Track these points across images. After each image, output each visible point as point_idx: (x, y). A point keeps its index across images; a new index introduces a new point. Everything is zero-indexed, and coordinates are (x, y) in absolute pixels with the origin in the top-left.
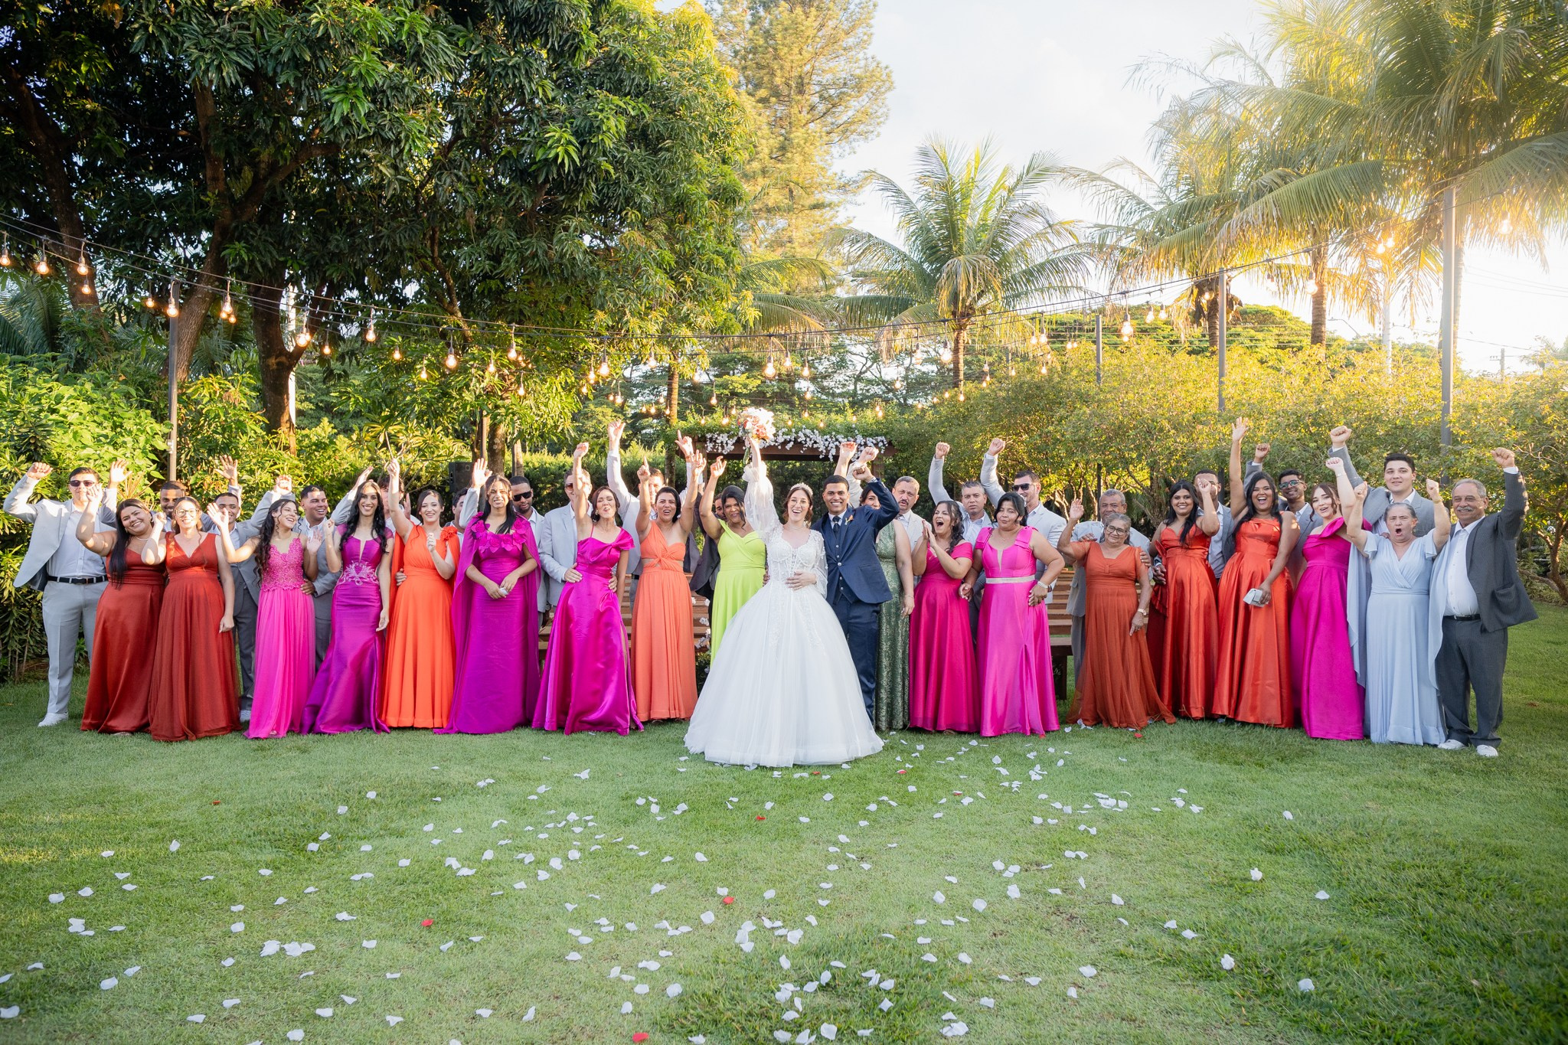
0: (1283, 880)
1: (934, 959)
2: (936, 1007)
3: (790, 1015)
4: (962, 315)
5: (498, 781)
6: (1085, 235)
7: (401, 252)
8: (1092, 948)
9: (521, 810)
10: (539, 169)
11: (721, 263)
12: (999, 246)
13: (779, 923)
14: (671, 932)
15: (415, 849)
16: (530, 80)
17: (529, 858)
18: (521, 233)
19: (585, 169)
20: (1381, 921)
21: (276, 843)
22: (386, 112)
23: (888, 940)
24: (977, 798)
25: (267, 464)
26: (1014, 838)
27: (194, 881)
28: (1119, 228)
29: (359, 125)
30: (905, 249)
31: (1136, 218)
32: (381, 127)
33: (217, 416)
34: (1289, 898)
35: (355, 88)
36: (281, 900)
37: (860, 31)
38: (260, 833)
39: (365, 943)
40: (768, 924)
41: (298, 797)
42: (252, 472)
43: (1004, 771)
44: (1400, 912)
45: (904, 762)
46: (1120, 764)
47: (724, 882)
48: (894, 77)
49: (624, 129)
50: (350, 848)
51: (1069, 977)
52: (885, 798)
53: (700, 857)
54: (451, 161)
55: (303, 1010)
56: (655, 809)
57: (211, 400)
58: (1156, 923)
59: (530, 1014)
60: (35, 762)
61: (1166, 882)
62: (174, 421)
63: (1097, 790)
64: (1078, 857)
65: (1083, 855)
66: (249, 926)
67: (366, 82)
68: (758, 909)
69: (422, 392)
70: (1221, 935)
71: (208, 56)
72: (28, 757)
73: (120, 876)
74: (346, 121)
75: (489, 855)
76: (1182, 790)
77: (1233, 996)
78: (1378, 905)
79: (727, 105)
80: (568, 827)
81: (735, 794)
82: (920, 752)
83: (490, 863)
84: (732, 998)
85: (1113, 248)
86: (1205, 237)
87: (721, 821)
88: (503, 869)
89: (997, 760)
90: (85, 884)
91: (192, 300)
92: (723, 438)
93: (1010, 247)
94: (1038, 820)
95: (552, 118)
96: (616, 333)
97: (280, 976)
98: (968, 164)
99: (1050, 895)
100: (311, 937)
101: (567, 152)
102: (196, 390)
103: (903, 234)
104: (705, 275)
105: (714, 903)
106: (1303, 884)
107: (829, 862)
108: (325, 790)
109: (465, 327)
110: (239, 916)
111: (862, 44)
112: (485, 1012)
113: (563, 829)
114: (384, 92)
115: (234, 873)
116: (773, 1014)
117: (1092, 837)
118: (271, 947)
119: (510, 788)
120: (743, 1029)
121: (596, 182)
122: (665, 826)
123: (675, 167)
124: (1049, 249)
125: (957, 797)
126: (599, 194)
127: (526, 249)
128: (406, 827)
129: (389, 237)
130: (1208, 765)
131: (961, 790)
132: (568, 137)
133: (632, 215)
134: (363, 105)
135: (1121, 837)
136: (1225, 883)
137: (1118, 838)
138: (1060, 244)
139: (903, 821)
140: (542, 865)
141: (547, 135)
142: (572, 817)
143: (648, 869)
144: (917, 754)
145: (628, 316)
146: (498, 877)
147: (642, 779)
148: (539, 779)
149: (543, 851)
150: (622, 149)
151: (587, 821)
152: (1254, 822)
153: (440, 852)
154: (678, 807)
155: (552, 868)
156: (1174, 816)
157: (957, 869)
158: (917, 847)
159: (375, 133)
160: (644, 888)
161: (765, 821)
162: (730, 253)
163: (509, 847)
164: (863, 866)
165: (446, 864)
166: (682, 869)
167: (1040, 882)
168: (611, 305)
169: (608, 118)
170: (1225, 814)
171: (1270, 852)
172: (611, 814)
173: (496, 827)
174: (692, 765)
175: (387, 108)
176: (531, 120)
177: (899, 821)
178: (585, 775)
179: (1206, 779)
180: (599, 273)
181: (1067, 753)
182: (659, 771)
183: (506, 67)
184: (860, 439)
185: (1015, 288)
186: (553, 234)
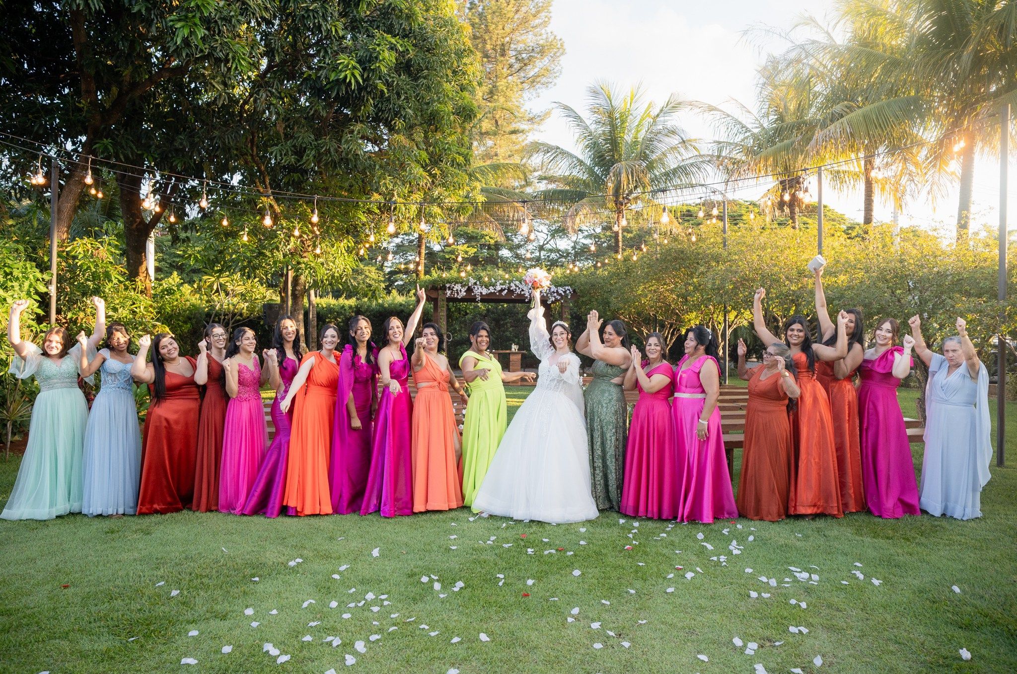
0: (990, 660)
4: (620, 201)
5: (306, 560)
7: (229, 149)
9: (326, 589)
10: (331, 89)
11: (461, 160)
12: (647, 156)
15: (237, 632)
16: (326, 21)
17: (337, 642)
18: (318, 136)
19: (366, 88)
22: (217, 37)
24: (696, 572)
28: (731, 144)
29: (197, 46)
30: (581, 157)
31: (741, 137)
32: (213, 49)
33: (89, 268)
35: (194, 17)
37: (543, 14)
38: (100, 619)
41: (137, 579)
43: (709, 547)
46: (798, 539)
48: (565, 47)
49: (394, 61)
50: (179, 633)
53: (483, 637)
54: (266, 83)
56: (437, 586)
57: (85, 256)
62: (54, 271)
63: (789, 564)
64: (801, 633)
65: (805, 631)
67: (202, 13)
69: (244, 252)
74: (186, 42)
76: (857, 564)
79: (464, 50)
80: (368, 605)
82: (637, 528)
85: (727, 157)
86: (791, 150)
87: (494, 598)
88: (315, 653)
89: (700, 536)
92: (458, 287)
93: (654, 157)
94: (754, 594)
95: (344, 50)
96: (387, 208)
98: (625, 100)
101: (353, 75)
102: (74, 249)
103: (581, 146)
104: (451, 169)
107: (593, 640)
109: (276, 207)
111: (545, 24)
113: (363, 609)
114: (216, 22)
117: (805, 611)
119: (316, 567)
121: (373, 99)
122: (448, 604)
123: (430, 90)
124: (680, 158)
125: (680, 572)
126: (375, 108)
127: (322, 148)
128: (229, 609)
129: (220, 138)
130: (868, 540)
131: (681, 565)
132: (354, 63)
133: (399, 123)
134: (200, 31)
135: (827, 611)
136: (941, 663)
137: (825, 611)
138: (687, 155)
139: (642, 596)
140: (348, 649)
141: (338, 62)
142: (370, 596)
143: (440, 650)
144: (636, 531)
145: (396, 198)
146: (310, 664)
147: (423, 557)
148: (339, 558)
149: (347, 632)
150: (392, 75)
151: (382, 600)
152: (931, 595)
153: (259, 636)
154: (456, 584)
155: (357, 652)
156: (861, 590)
157: (703, 646)
158: (663, 623)
159: (209, 53)
160: (440, 672)
161: (530, 598)
162: (468, 154)
163: (318, 629)
164: (623, 643)
165: (264, 651)
166: (470, 652)
167: (779, 660)
168: (384, 189)
169: (383, 51)
170: (901, 586)
171: (961, 628)
172: (402, 592)
173: (306, 608)
174: (461, 543)
175: (218, 35)
176: (326, 52)
177: (640, 596)
178: (376, 553)
179: (871, 553)
180: (375, 166)
181: (752, 529)
182: (435, 548)
183: (308, 10)
184: (553, 288)
185: (656, 185)
186: (341, 136)
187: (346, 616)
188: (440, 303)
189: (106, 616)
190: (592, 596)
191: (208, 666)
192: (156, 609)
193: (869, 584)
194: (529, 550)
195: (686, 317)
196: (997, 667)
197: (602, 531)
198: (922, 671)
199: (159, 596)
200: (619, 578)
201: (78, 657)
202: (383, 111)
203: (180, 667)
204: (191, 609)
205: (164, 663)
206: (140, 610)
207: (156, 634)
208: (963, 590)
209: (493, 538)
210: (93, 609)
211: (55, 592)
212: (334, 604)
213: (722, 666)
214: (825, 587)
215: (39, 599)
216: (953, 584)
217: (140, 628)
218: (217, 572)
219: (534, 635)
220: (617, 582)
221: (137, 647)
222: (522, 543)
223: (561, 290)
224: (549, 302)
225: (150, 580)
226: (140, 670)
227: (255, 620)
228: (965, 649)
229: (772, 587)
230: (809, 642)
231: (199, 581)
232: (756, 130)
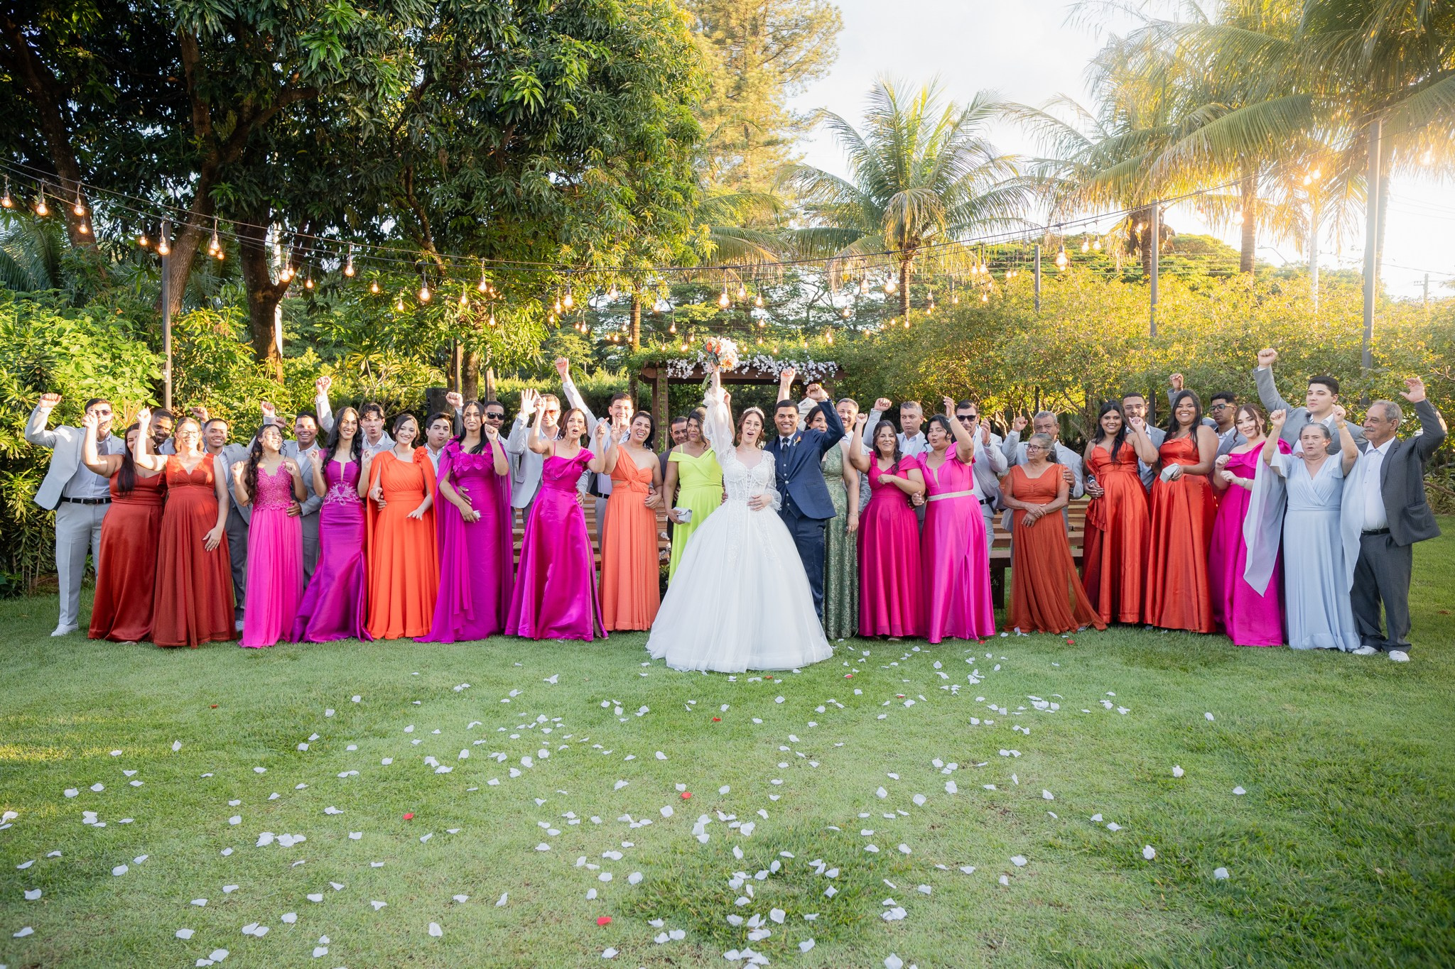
0: (1203, 777)
1: (876, 850)
2: (877, 893)
3: (742, 901)
4: (908, 246)
5: (473, 685)
6: (1026, 168)
7: (378, 191)
8: (1023, 839)
9: (495, 712)
10: (506, 111)
11: (679, 198)
12: (943, 180)
13: (733, 817)
14: (633, 825)
15: (397, 748)
16: (497, 26)
17: (502, 757)
18: (490, 171)
19: (550, 110)
20: (1294, 814)
21: (270, 743)
22: (360, 58)
23: (833, 832)
24: (918, 700)
25: (256, 392)
26: (952, 738)
27: (194, 778)
28: (1057, 162)
29: (335, 71)
30: (855, 184)
31: (1074, 152)
32: (356, 72)
33: (209, 347)
34: (1208, 794)
35: (331, 34)
36: (274, 796)
38: (255, 734)
39: (352, 835)
40: (722, 817)
41: (289, 701)
43: (944, 676)
44: (1312, 806)
45: (851, 667)
46: (1054, 669)
47: (682, 779)
48: (844, 18)
49: (586, 72)
50: (337, 748)
51: (1001, 867)
52: (833, 701)
53: (660, 755)
54: (423, 104)
55: (296, 895)
56: (618, 711)
57: (203, 332)
58: (1083, 817)
59: (503, 900)
60: (49, 669)
61: (1094, 779)
62: (169, 351)
63: (1030, 693)
64: (1012, 755)
65: (1016, 753)
66: (245, 819)
67: (341, 29)
68: (713, 804)
69: (400, 323)
70: (1143, 827)
71: (191, 5)
72: (42, 664)
73: (128, 773)
74: (323, 66)
75: (465, 754)
76: (1111, 693)
77: (1153, 884)
78: (1292, 800)
79: (684, 47)
80: (538, 728)
81: (693, 698)
83: (465, 761)
84: (689, 886)
85: (1052, 181)
86: (1138, 170)
87: (680, 722)
88: (478, 767)
89: (938, 665)
90: (96, 780)
91: (183, 238)
92: (682, 364)
93: (954, 181)
94: (975, 721)
95: (518, 61)
96: (582, 264)
97: (274, 865)
98: (915, 102)
99: (985, 790)
100: (302, 829)
101: (532, 94)
102: (188, 323)
103: (853, 171)
104: (664, 210)
105: (673, 797)
106: (1222, 781)
107: (780, 760)
108: (313, 695)
109: (440, 262)
110: (236, 810)
112: (462, 898)
113: (533, 730)
114: (358, 38)
115: (231, 771)
116: (726, 900)
117: (1026, 737)
118: (266, 839)
119: (484, 692)
120: (699, 914)
121: (560, 122)
122: (628, 727)
123: (635, 107)
124: (991, 182)
125: (900, 700)
126: (563, 134)
127: (496, 187)
128: (388, 728)
129: (366, 176)
130: (1136, 669)
131: (903, 693)
132: (533, 79)
133: (594, 153)
134: (339, 52)
135: (1052, 737)
137: (1050, 737)
138: (999, 179)
140: (514, 764)
141: (514, 78)
142: (542, 719)
143: (612, 766)
144: (864, 660)
145: (592, 249)
146: (473, 775)
148: (512, 684)
149: (514, 749)
150: (584, 91)
151: (555, 723)
152: (1177, 722)
153: (420, 751)
154: (640, 710)
155: (524, 766)
156: (1101, 717)
157: (899, 766)
159: (350, 78)
160: (608, 784)
161: (721, 722)
162: (688, 189)
163: (483, 747)
164: (811, 764)
165: (425, 763)
166: (643, 767)
167: (975, 778)
168: (576, 240)
169: (571, 61)
170: (1150, 715)
172: (578, 716)
173: (472, 728)
175: (362, 54)
176: (498, 65)
178: (554, 680)
180: (564, 209)
181: (1003, 658)
182: (622, 675)
183: (473, 13)
184: (812, 364)
185: (957, 220)
186: (520, 172)
187: (515, 736)
188: (660, 386)
191: (368, 776)
193: (1113, 712)
195: (987, 402)
205: (324, 771)
208: (1216, 718)
210: (246, 725)
211: (203, 711)
214: (1062, 715)
215: (190, 716)
216: (1210, 712)
219: (715, 755)
223: (821, 366)
227: (416, 737)
229: (999, 715)
232: (1095, 142)
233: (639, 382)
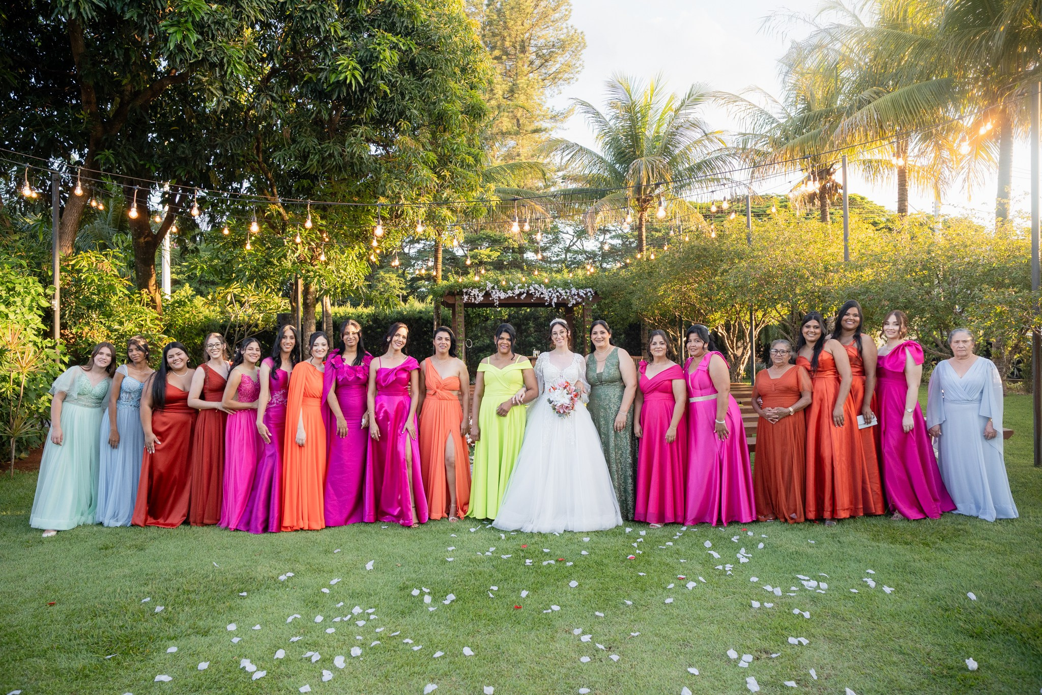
4: (644, 201)
5: (297, 574)
6: (731, 141)
9: (313, 603)
10: (333, 90)
11: (471, 160)
12: (669, 151)
15: (215, 649)
16: (324, 21)
17: (316, 657)
18: (321, 139)
19: (368, 89)
22: (211, 42)
24: (699, 582)
26: (739, 623)
28: (755, 135)
29: (190, 52)
30: (602, 155)
31: (768, 128)
32: (207, 53)
33: (93, 281)
35: (186, 21)
37: (563, 8)
38: (80, 638)
41: (123, 596)
42: (121, 323)
43: (716, 555)
46: (811, 546)
49: (397, 60)
50: (158, 650)
53: (467, 651)
54: (267, 87)
56: (427, 599)
57: (89, 269)
62: (58, 283)
63: (798, 572)
64: (801, 644)
65: (805, 641)
67: (194, 18)
69: (251, 261)
74: (180, 48)
75: (280, 654)
76: (870, 571)
79: (473, 47)
80: (354, 619)
81: (495, 582)
82: (643, 537)
83: (281, 662)
85: (751, 150)
86: (818, 139)
87: (484, 611)
88: (292, 669)
89: (708, 544)
92: (475, 292)
93: (677, 151)
94: (756, 604)
95: (344, 51)
96: (395, 212)
98: (646, 92)
99: (787, 688)
102: (78, 262)
103: (600, 144)
104: (459, 169)
107: (581, 653)
109: (284, 213)
111: (565, 18)
113: (349, 623)
114: (209, 26)
117: (807, 621)
119: (307, 580)
121: (376, 99)
122: (436, 618)
123: (436, 89)
124: (705, 152)
125: (682, 582)
126: (379, 109)
127: (326, 152)
128: (212, 625)
129: (222, 145)
130: (884, 545)
131: (684, 575)
132: (354, 64)
133: (404, 125)
134: (193, 36)
135: (832, 621)
136: (945, 674)
137: (830, 621)
138: (711, 149)
139: (639, 607)
140: (327, 664)
141: (338, 63)
142: (357, 610)
143: (421, 665)
144: (641, 539)
145: (403, 201)
146: (286, 680)
147: (417, 569)
148: (332, 572)
149: (329, 647)
150: (395, 75)
151: (369, 614)
152: (944, 603)
153: (238, 652)
154: (447, 597)
155: (336, 667)
156: (870, 597)
157: (696, 659)
158: (656, 635)
159: (203, 58)
160: (418, 688)
161: (522, 610)
162: (478, 154)
163: (299, 644)
164: (611, 657)
165: (241, 667)
166: (452, 666)
167: (774, 673)
168: (390, 192)
169: (384, 50)
170: (914, 594)
171: (972, 636)
172: (391, 606)
173: (291, 623)
174: (458, 554)
175: (212, 39)
176: (326, 53)
177: (637, 608)
178: (370, 566)
179: (887, 560)
180: (380, 168)
181: (763, 536)
182: (431, 560)
183: (305, 11)
184: (574, 291)
185: (681, 181)
186: (345, 141)
187: (330, 631)
188: (458, 309)
189: (86, 633)
190: (586, 608)
191: (182, 683)
192: (139, 625)
193: (879, 592)
194: (528, 561)
195: (711, 317)
196: (1004, 677)
197: (606, 540)
198: (923, 682)
199: (143, 612)
200: (617, 589)
201: (53, 676)
202: (387, 113)
203: (154, 684)
204: (174, 625)
205: (139, 680)
206: (121, 627)
207: (135, 651)
208: (979, 597)
209: (492, 549)
210: (75, 626)
211: (40, 609)
212: (319, 619)
213: (713, 680)
214: (833, 595)
215: (24, 617)
216: (970, 591)
217: (119, 645)
218: (205, 587)
219: (520, 649)
220: (614, 593)
221: (113, 664)
222: (521, 554)
223: (582, 292)
224: (570, 305)
225: (137, 597)
226: (113, 688)
227: (237, 636)
228: (971, 659)
229: (776, 597)
230: (808, 653)
231: (186, 596)
232: (782, 121)
233: (442, 307)
